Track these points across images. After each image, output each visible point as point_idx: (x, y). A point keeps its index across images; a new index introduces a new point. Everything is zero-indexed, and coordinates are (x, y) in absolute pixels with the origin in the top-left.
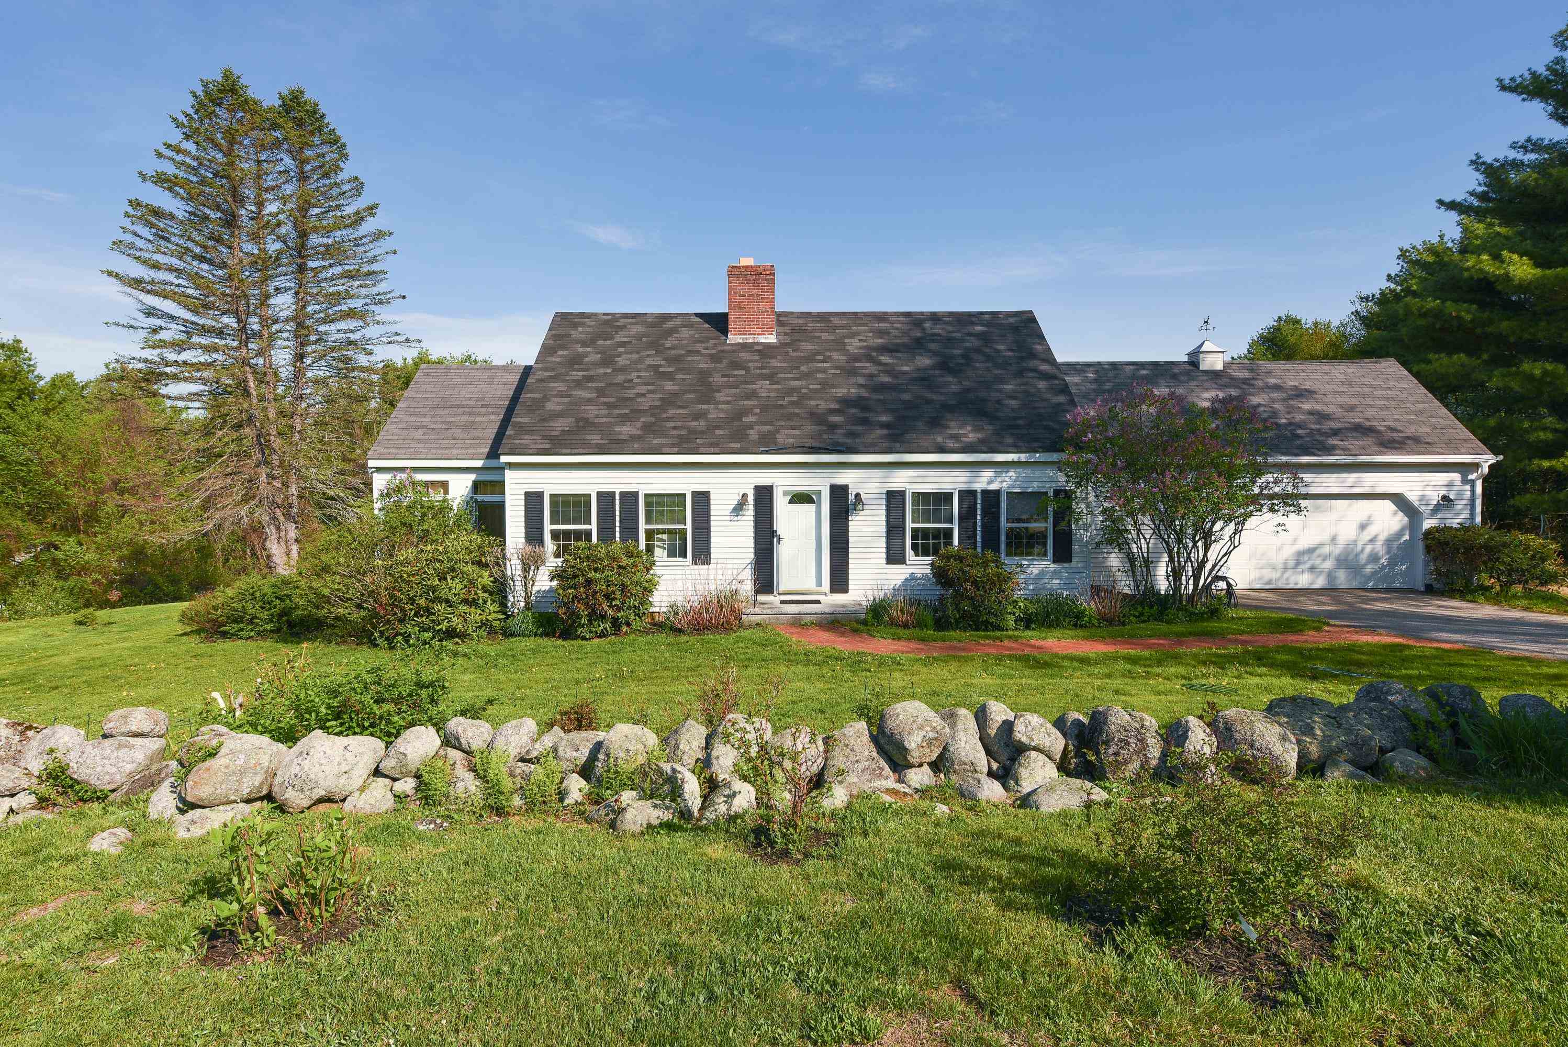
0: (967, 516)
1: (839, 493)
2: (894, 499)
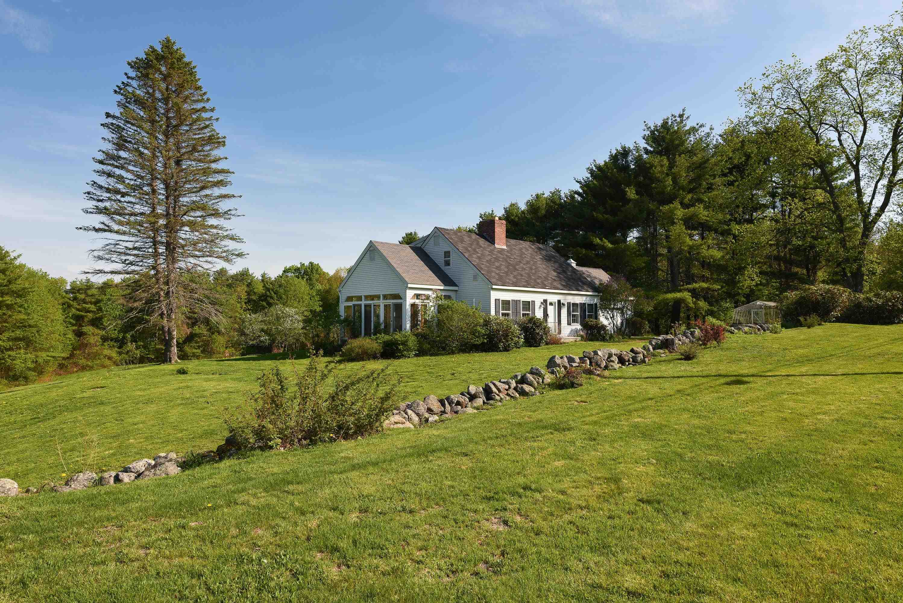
0: (581, 308)
1: (559, 301)
2: (569, 304)
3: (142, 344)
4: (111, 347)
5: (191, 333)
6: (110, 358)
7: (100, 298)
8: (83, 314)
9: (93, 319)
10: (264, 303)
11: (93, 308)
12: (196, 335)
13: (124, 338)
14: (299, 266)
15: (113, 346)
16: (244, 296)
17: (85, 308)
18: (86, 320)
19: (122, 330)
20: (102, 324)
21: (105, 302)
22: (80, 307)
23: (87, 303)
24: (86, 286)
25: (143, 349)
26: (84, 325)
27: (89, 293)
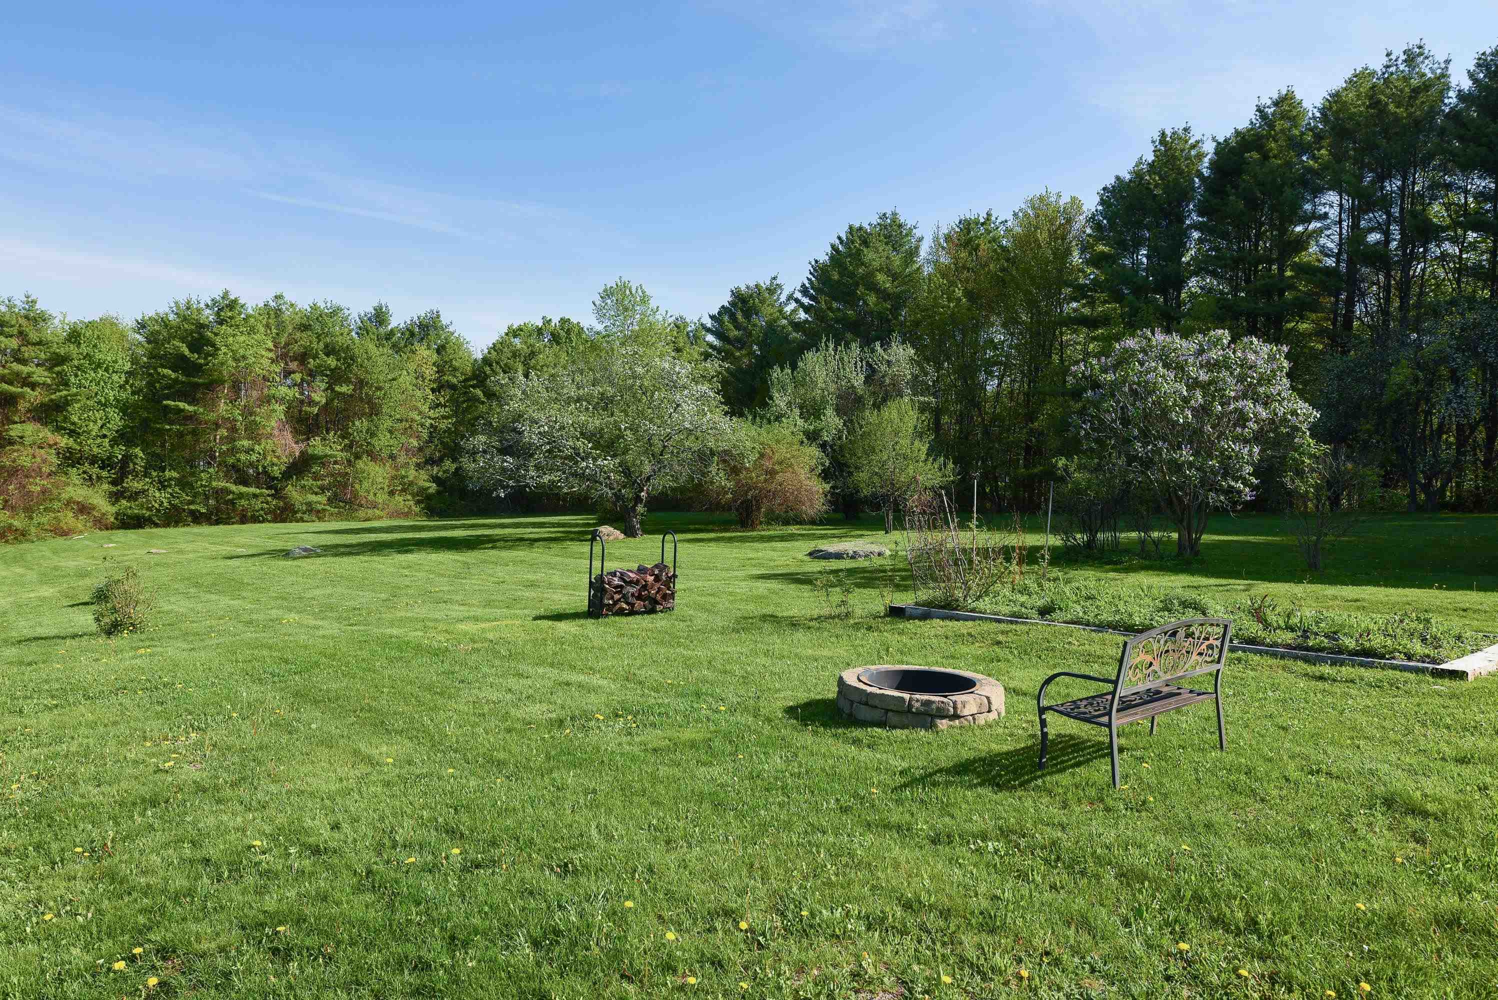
3: (175, 474)
4: (90, 480)
5: (302, 453)
6: (83, 509)
7: (62, 352)
8: (12, 389)
9: (42, 405)
10: (479, 392)
11: (41, 375)
12: (314, 458)
13: (127, 459)
14: (540, 324)
15: (99, 478)
16: (430, 372)
17: (18, 374)
18: (22, 406)
19: (123, 437)
20: (66, 419)
21: (76, 362)
22: (6, 371)
23: (24, 362)
24: (27, 317)
25: (177, 489)
26: (16, 419)
27: (33, 336)
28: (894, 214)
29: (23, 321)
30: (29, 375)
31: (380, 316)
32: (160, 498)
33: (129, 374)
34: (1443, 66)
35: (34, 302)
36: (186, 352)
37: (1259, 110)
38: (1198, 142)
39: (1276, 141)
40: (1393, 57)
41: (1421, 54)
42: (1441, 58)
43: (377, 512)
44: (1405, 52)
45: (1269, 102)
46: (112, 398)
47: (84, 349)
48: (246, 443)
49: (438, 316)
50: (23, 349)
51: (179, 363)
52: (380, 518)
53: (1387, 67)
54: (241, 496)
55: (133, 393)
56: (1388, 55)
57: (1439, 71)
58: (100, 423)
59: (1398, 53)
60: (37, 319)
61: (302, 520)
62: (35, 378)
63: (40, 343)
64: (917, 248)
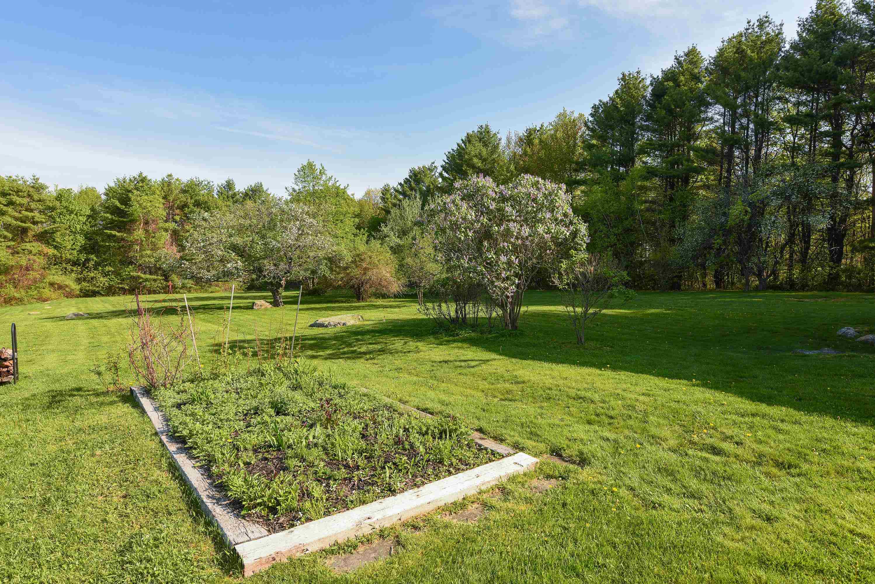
4: (66, 272)
6: (60, 287)
7: (52, 205)
8: (25, 225)
9: (41, 233)
11: (40, 217)
13: (87, 260)
15: (71, 270)
17: (27, 217)
18: (30, 234)
19: (84, 249)
20: (54, 240)
21: (59, 211)
22: (21, 215)
23: (31, 211)
24: (33, 187)
25: (113, 277)
26: (27, 240)
27: (36, 197)
28: (487, 126)
29: (31, 190)
30: (33, 218)
31: (229, 185)
32: (103, 281)
33: (89, 216)
34: (779, 27)
35: (38, 179)
36: (119, 205)
37: (676, 59)
38: (643, 79)
39: (684, 76)
40: (751, 24)
41: (768, 21)
42: (778, 23)
43: (217, 288)
44: (758, 21)
45: (682, 54)
46: (78, 229)
47: (64, 204)
48: (149, 252)
49: (262, 186)
50: (30, 204)
51: (116, 211)
52: (218, 291)
53: (747, 29)
54: (146, 280)
55: (91, 227)
56: (748, 22)
57: (777, 31)
58: (72, 242)
59: (754, 21)
60: (39, 188)
61: (179, 292)
62: (36, 219)
63: (40, 201)
64: (498, 144)
